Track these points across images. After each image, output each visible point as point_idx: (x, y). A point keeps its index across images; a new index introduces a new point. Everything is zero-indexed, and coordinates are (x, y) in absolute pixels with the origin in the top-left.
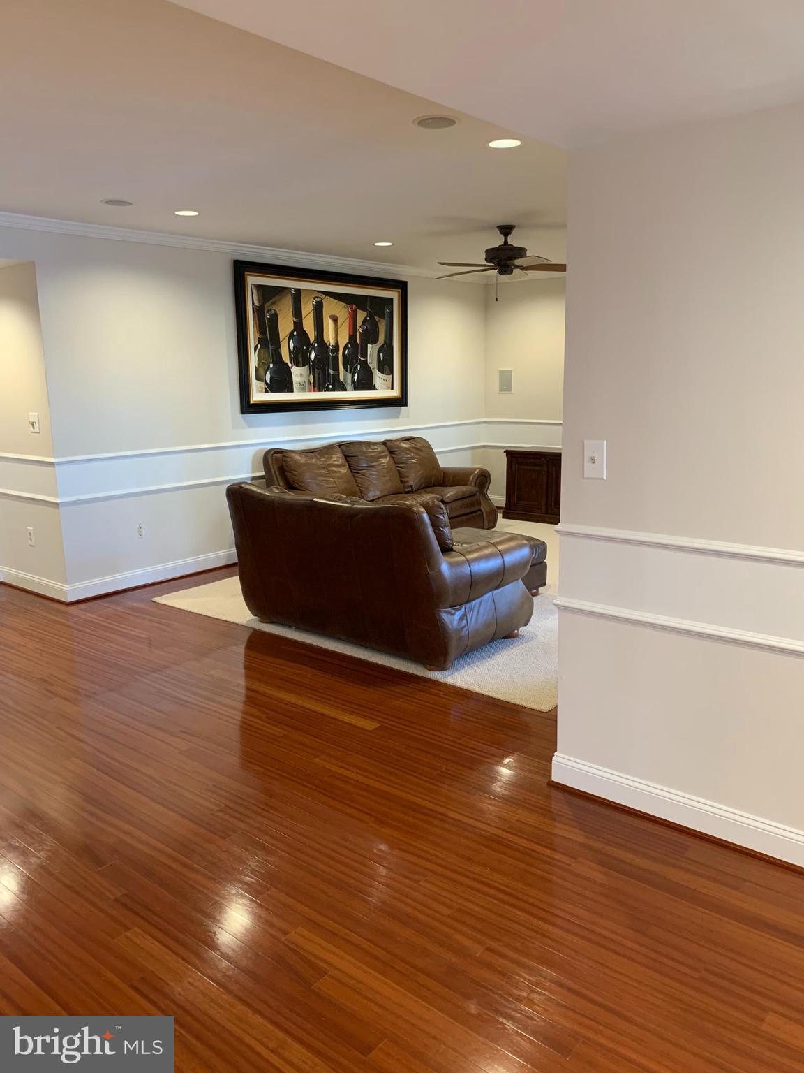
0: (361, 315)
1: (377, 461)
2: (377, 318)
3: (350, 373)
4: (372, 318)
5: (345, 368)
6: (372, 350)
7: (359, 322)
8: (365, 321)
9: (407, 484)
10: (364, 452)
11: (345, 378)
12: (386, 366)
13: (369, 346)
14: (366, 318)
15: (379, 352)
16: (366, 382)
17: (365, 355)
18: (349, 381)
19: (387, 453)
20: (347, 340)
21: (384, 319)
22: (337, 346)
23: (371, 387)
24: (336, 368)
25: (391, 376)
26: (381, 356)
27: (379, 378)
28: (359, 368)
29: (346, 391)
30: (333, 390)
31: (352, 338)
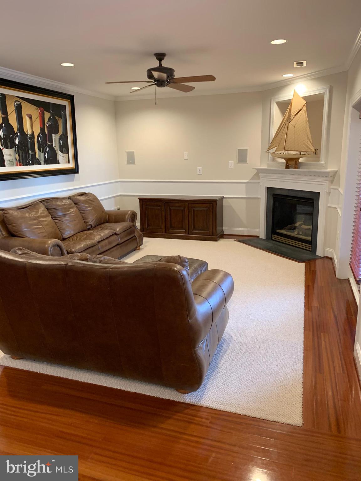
0: (47, 115)
1: (68, 211)
2: (57, 118)
3: (43, 153)
4: (54, 118)
5: (39, 150)
6: (55, 138)
7: (46, 120)
8: (49, 119)
9: (88, 224)
10: (59, 206)
11: (39, 156)
12: (64, 148)
13: (53, 135)
14: (50, 117)
15: (60, 139)
16: (53, 159)
17: (51, 141)
18: (42, 158)
19: (73, 205)
20: (39, 131)
21: (61, 118)
22: (33, 135)
23: (56, 162)
24: (33, 150)
25: (68, 154)
26: (61, 142)
27: (61, 156)
28: (48, 149)
29: (41, 164)
30: (32, 164)
31: (42, 130)
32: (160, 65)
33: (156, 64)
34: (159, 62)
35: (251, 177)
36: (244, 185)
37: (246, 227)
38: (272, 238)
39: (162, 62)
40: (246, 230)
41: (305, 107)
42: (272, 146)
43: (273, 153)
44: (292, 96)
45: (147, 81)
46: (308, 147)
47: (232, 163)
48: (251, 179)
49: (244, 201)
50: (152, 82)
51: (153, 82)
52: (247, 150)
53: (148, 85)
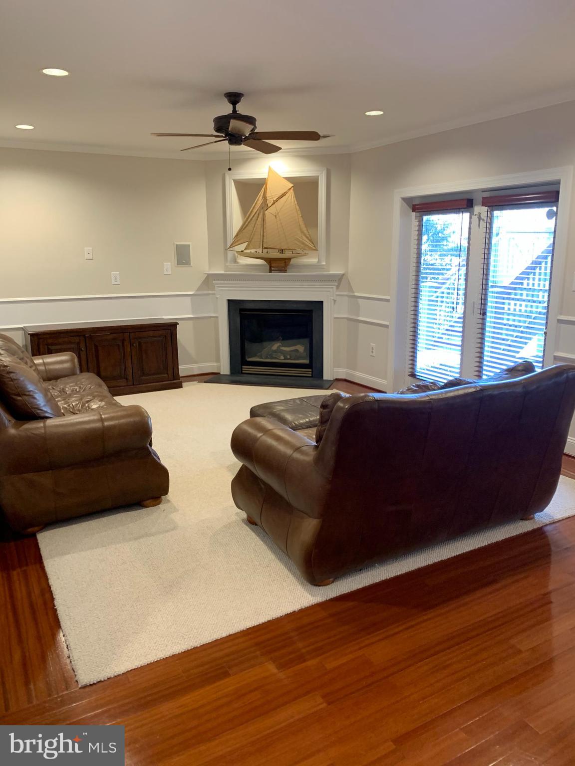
32: (235, 111)
33: (227, 109)
34: (232, 106)
35: (198, 286)
36: (189, 298)
37: (196, 362)
38: (242, 370)
39: (237, 106)
40: (195, 366)
41: (292, 191)
42: (238, 241)
43: (242, 251)
44: (267, 175)
45: (214, 134)
46: (303, 243)
47: (168, 266)
48: (198, 290)
49: (191, 322)
50: (222, 136)
51: (224, 137)
52: (189, 245)
53: (215, 141)
